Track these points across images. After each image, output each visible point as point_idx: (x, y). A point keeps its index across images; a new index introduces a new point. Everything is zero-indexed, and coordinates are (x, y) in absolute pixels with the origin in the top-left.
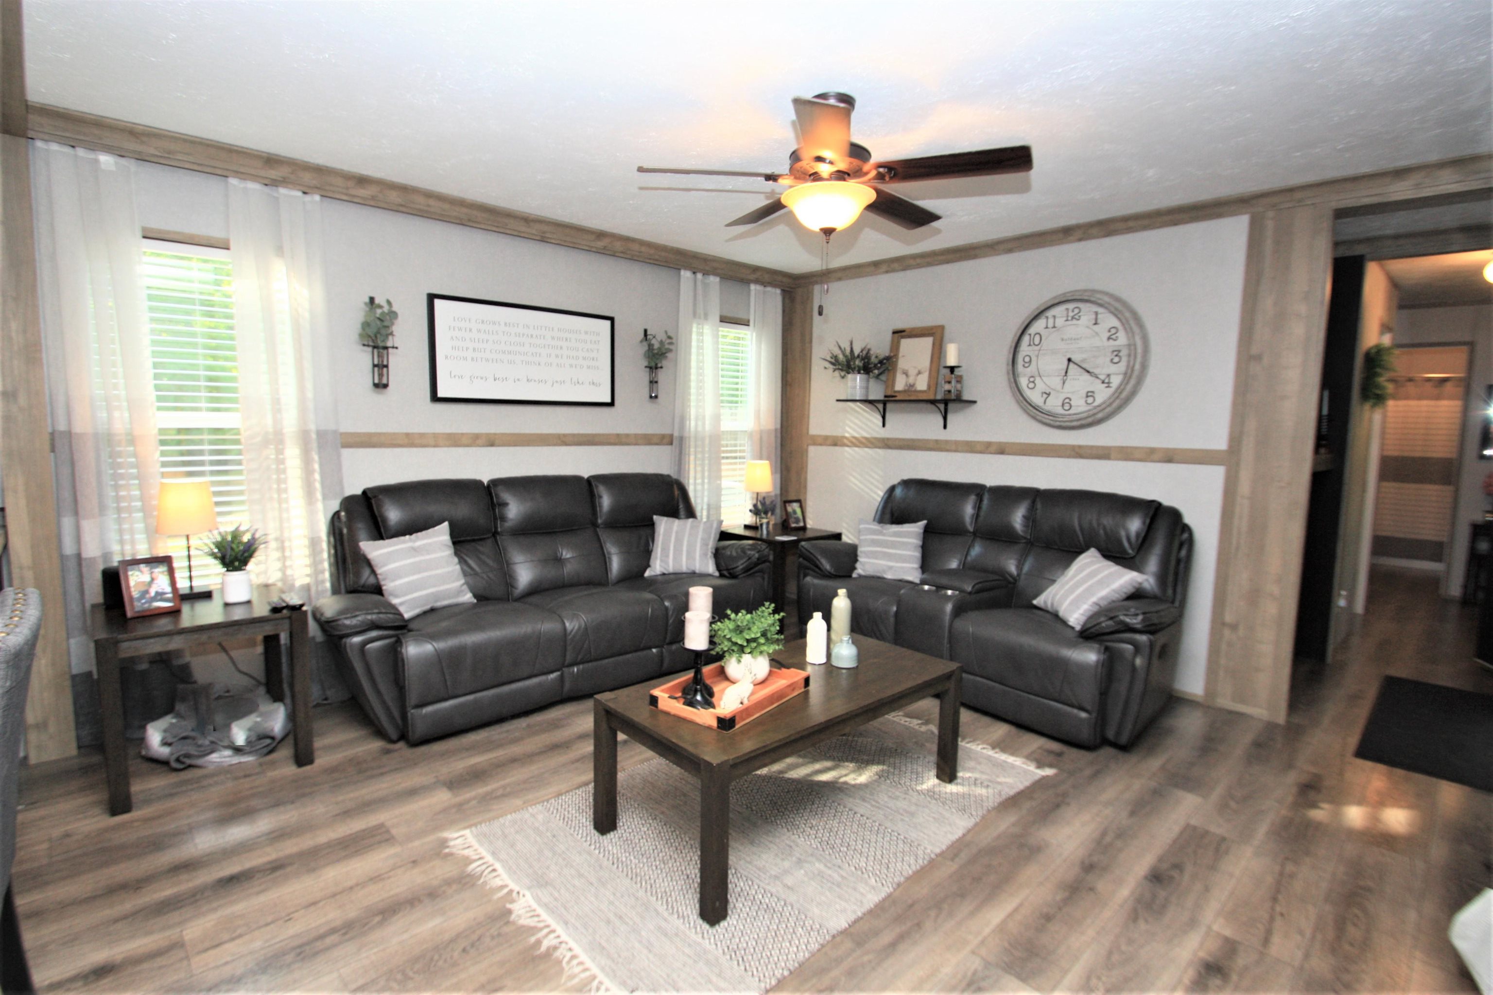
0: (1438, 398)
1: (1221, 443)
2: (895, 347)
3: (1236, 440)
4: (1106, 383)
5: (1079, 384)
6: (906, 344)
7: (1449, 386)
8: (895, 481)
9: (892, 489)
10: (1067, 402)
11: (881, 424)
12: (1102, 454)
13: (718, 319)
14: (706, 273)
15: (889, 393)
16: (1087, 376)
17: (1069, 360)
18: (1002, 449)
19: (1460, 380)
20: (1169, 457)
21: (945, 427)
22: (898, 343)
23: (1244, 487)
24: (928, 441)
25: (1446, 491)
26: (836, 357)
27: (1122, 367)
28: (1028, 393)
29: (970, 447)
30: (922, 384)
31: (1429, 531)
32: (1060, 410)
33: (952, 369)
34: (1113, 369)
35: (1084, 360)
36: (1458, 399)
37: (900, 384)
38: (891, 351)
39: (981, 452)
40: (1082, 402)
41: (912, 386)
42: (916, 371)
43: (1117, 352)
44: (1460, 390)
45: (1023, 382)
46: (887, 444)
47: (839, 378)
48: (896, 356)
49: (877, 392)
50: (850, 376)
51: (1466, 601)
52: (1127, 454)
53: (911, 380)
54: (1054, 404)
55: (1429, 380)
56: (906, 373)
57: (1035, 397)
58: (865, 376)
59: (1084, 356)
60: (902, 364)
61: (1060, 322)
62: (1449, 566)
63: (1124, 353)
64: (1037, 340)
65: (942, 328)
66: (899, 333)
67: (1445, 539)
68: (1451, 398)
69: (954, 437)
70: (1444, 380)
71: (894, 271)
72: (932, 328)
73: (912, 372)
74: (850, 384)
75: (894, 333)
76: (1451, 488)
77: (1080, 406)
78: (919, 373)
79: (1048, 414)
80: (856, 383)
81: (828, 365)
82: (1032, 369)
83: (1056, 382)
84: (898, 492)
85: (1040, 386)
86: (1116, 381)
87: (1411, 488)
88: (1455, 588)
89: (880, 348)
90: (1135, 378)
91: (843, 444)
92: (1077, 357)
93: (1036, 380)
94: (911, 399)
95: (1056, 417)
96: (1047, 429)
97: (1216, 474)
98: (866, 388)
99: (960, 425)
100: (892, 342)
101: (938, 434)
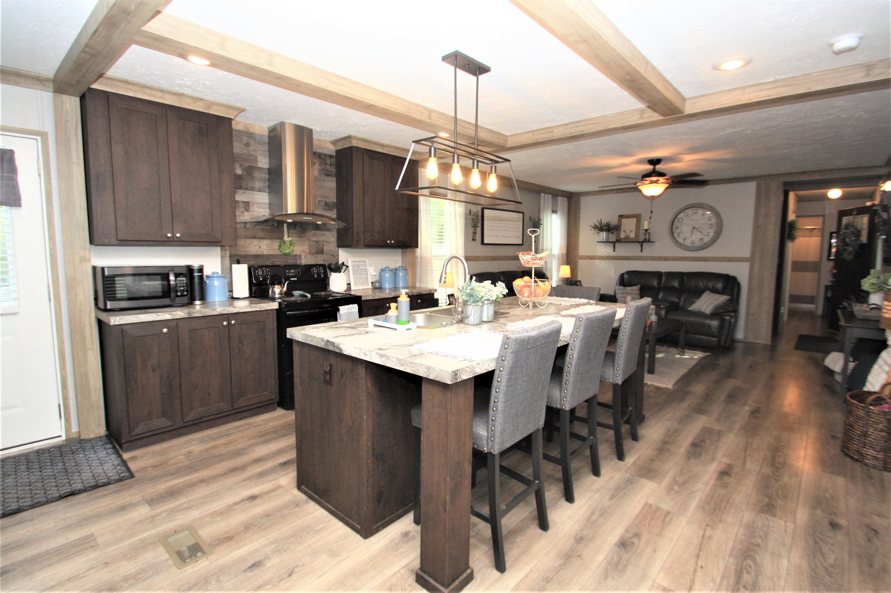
0: (810, 236)
1: (747, 254)
2: (620, 221)
3: (753, 253)
4: (708, 235)
5: (697, 236)
6: (624, 221)
7: (815, 231)
8: (624, 272)
9: (622, 275)
10: (692, 242)
11: (613, 250)
12: (705, 259)
13: (551, 211)
14: (548, 194)
15: (618, 239)
16: (700, 233)
17: (694, 228)
18: (666, 259)
19: (820, 229)
20: (730, 260)
21: (642, 251)
22: (621, 221)
23: (756, 269)
24: (635, 257)
25: (816, 274)
26: (596, 226)
27: (713, 230)
28: (678, 239)
29: (653, 259)
30: (632, 235)
31: (807, 292)
32: (691, 245)
33: (646, 230)
34: (710, 231)
35: (699, 228)
36: (818, 237)
37: (622, 235)
38: (618, 222)
40: (698, 242)
41: (628, 236)
42: (629, 231)
43: (711, 225)
44: (820, 233)
45: (675, 235)
46: (617, 258)
47: (596, 234)
48: (621, 225)
49: (613, 238)
50: (602, 233)
51: (823, 316)
53: (627, 234)
54: (688, 243)
55: (807, 229)
56: (625, 232)
57: (680, 240)
58: (607, 233)
59: (699, 226)
60: (623, 228)
61: (690, 214)
62: (817, 306)
63: (714, 225)
64: (681, 220)
65: (640, 215)
66: (621, 217)
67: (815, 295)
68: (816, 236)
69: (645, 255)
70: (814, 229)
71: (619, 193)
72: (636, 215)
73: (628, 231)
74: (601, 235)
75: (619, 216)
76: (817, 273)
77: (698, 243)
78: (631, 231)
79: (686, 246)
80: (603, 235)
81: (591, 228)
82: (679, 230)
83: (688, 235)
84: (625, 276)
85: (682, 236)
86: (711, 235)
87: (802, 274)
88: (820, 312)
89: (614, 221)
90: (718, 234)
91: (595, 259)
92: (696, 226)
93: (681, 235)
94: (628, 241)
95: (689, 247)
96: (685, 251)
97: (746, 266)
98: (608, 237)
99: (648, 250)
100: (619, 219)
101: (638, 254)
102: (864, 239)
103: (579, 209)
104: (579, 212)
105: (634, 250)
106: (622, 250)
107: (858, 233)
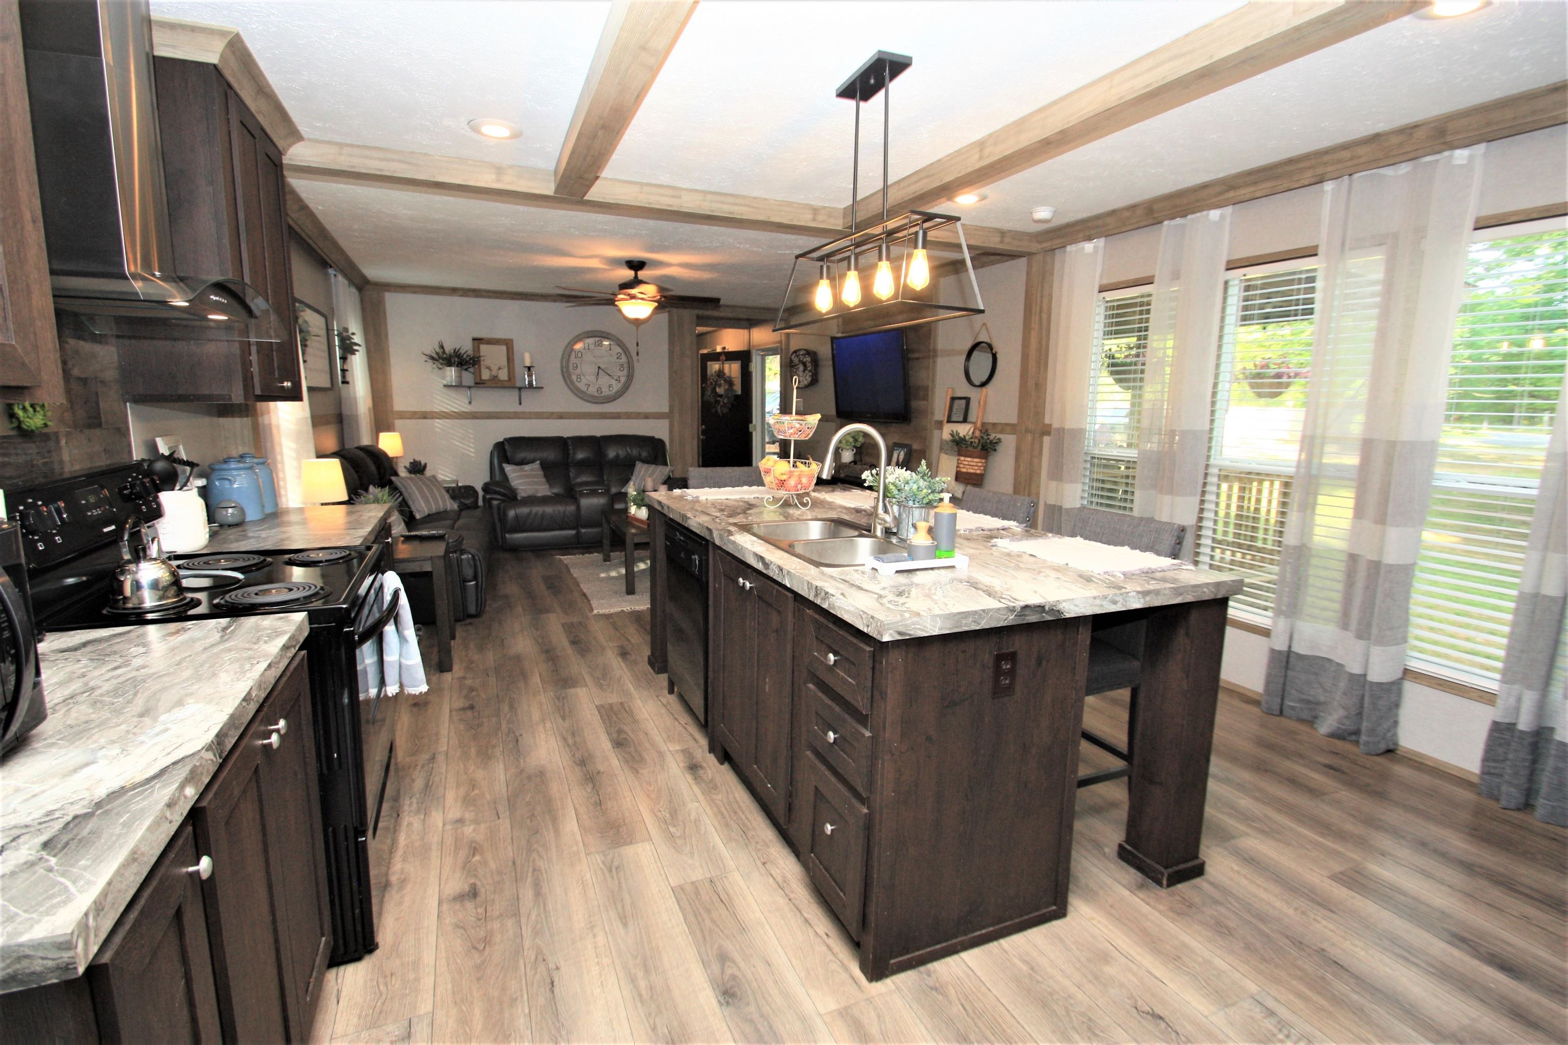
1: (666, 409)
2: (476, 349)
3: (672, 407)
4: (618, 380)
5: (604, 381)
6: (484, 349)
10: (599, 390)
11: (468, 401)
12: (617, 416)
15: (478, 381)
16: (607, 377)
17: (599, 368)
20: (647, 416)
21: (520, 404)
22: (478, 348)
23: (676, 428)
24: (509, 413)
26: (431, 356)
27: (625, 372)
28: (577, 384)
29: (540, 416)
30: (502, 376)
32: (596, 394)
33: (526, 368)
34: (620, 374)
35: (606, 368)
37: (485, 375)
38: (474, 351)
39: (547, 418)
40: (606, 390)
41: (495, 377)
42: (497, 367)
43: (622, 365)
45: (573, 378)
46: (474, 416)
47: (436, 369)
48: (479, 356)
49: (468, 379)
50: (448, 369)
52: (628, 416)
53: (494, 373)
54: (592, 390)
56: (489, 368)
57: (581, 387)
58: (458, 369)
59: (606, 366)
60: (484, 362)
61: (591, 346)
63: (625, 366)
64: (580, 355)
65: (511, 340)
66: (477, 341)
69: (527, 410)
72: (503, 340)
73: (494, 369)
74: (448, 374)
75: (475, 340)
77: (605, 392)
78: (500, 369)
79: (589, 396)
80: (451, 373)
81: (427, 358)
82: (578, 371)
83: (592, 378)
84: (507, 447)
85: (584, 381)
86: (623, 380)
89: (467, 347)
90: (630, 377)
91: (433, 418)
92: (603, 366)
93: (582, 377)
94: (495, 383)
95: (593, 396)
96: (589, 404)
97: (665, 423)
98: (460, 377)
99: (531, 403)
100: (474, 346)
101: (514, 407)
102: (738, 388)
103: (385, 319)
104: (386, 324)
105: (505, 401)
106: (487, 401)
107: (730, 382)
